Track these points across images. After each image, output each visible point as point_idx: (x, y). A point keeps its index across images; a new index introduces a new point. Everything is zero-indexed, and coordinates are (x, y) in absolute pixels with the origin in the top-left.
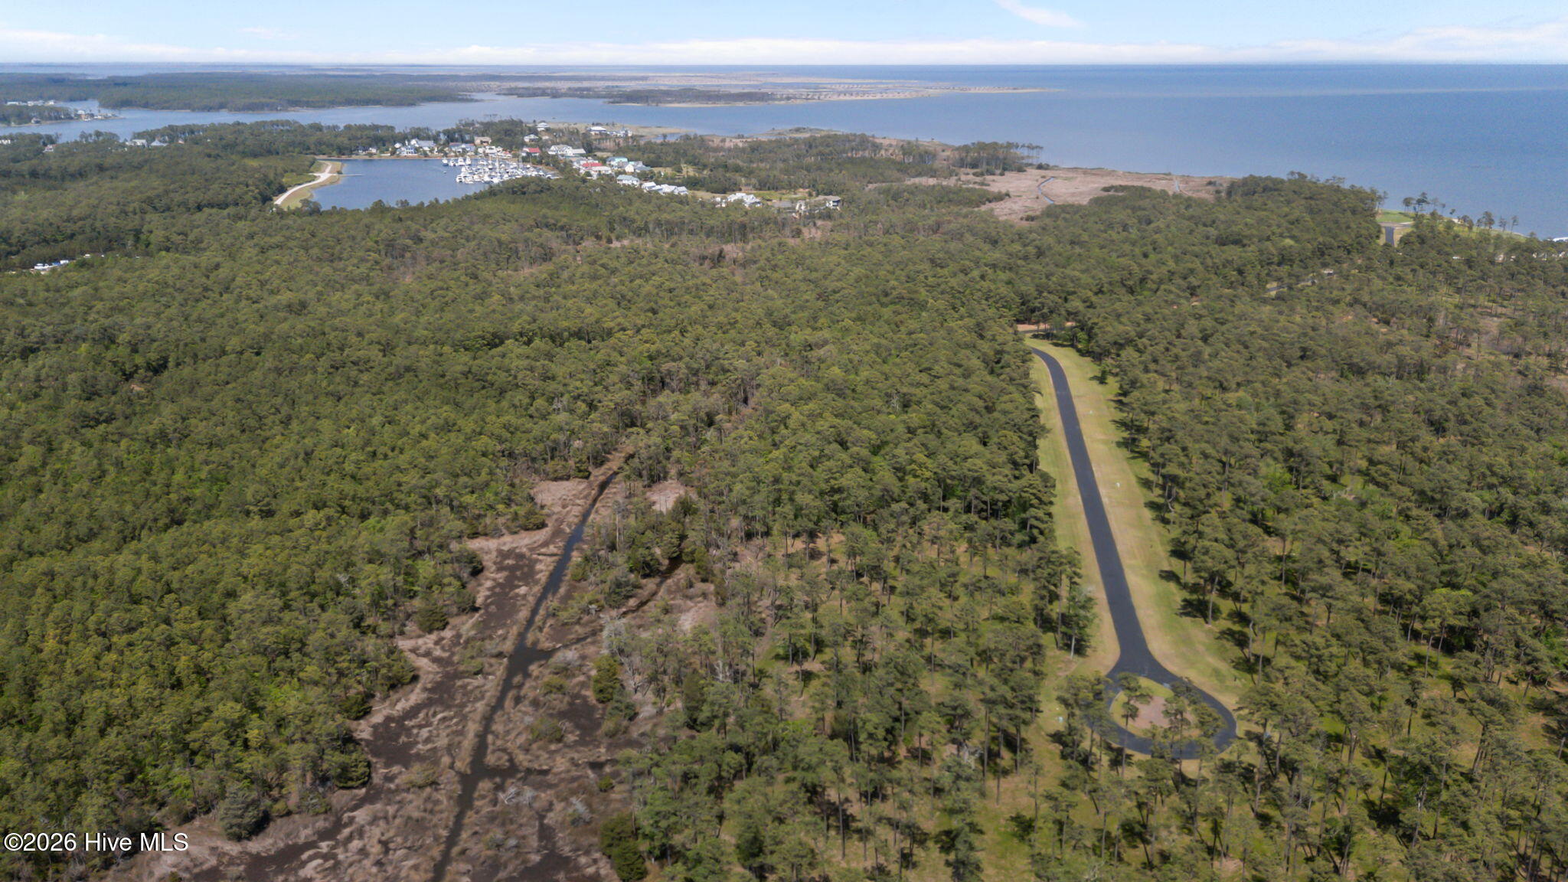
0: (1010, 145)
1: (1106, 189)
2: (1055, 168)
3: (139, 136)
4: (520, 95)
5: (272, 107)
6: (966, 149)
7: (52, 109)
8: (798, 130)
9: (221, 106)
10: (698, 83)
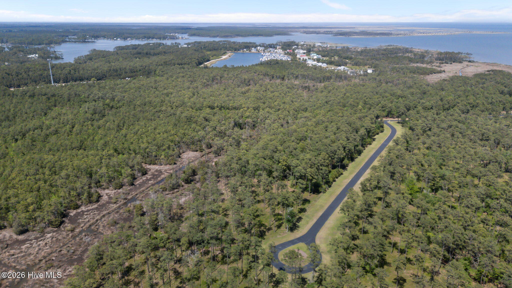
0: (459, 53)
1: (488, 71)
2: (477, 62)
3: (186, 44)
4: (307, 33)
5: (231, 37)
6: (441, 53)
7: (172, 36)
8: (389, 46)
9: (218, 36)
10: (370, 29)
